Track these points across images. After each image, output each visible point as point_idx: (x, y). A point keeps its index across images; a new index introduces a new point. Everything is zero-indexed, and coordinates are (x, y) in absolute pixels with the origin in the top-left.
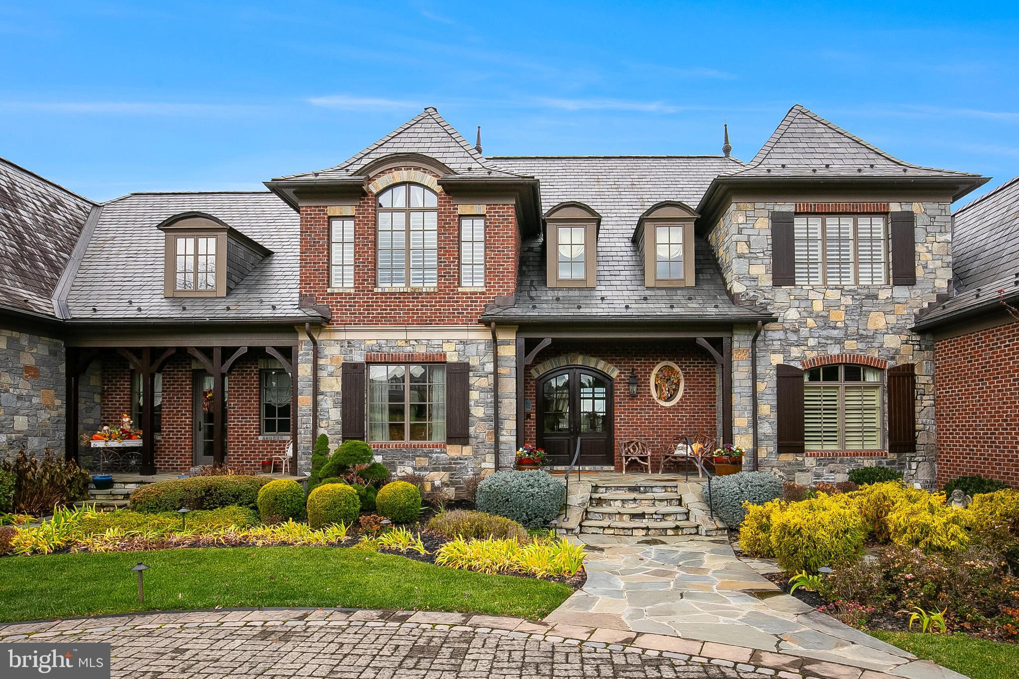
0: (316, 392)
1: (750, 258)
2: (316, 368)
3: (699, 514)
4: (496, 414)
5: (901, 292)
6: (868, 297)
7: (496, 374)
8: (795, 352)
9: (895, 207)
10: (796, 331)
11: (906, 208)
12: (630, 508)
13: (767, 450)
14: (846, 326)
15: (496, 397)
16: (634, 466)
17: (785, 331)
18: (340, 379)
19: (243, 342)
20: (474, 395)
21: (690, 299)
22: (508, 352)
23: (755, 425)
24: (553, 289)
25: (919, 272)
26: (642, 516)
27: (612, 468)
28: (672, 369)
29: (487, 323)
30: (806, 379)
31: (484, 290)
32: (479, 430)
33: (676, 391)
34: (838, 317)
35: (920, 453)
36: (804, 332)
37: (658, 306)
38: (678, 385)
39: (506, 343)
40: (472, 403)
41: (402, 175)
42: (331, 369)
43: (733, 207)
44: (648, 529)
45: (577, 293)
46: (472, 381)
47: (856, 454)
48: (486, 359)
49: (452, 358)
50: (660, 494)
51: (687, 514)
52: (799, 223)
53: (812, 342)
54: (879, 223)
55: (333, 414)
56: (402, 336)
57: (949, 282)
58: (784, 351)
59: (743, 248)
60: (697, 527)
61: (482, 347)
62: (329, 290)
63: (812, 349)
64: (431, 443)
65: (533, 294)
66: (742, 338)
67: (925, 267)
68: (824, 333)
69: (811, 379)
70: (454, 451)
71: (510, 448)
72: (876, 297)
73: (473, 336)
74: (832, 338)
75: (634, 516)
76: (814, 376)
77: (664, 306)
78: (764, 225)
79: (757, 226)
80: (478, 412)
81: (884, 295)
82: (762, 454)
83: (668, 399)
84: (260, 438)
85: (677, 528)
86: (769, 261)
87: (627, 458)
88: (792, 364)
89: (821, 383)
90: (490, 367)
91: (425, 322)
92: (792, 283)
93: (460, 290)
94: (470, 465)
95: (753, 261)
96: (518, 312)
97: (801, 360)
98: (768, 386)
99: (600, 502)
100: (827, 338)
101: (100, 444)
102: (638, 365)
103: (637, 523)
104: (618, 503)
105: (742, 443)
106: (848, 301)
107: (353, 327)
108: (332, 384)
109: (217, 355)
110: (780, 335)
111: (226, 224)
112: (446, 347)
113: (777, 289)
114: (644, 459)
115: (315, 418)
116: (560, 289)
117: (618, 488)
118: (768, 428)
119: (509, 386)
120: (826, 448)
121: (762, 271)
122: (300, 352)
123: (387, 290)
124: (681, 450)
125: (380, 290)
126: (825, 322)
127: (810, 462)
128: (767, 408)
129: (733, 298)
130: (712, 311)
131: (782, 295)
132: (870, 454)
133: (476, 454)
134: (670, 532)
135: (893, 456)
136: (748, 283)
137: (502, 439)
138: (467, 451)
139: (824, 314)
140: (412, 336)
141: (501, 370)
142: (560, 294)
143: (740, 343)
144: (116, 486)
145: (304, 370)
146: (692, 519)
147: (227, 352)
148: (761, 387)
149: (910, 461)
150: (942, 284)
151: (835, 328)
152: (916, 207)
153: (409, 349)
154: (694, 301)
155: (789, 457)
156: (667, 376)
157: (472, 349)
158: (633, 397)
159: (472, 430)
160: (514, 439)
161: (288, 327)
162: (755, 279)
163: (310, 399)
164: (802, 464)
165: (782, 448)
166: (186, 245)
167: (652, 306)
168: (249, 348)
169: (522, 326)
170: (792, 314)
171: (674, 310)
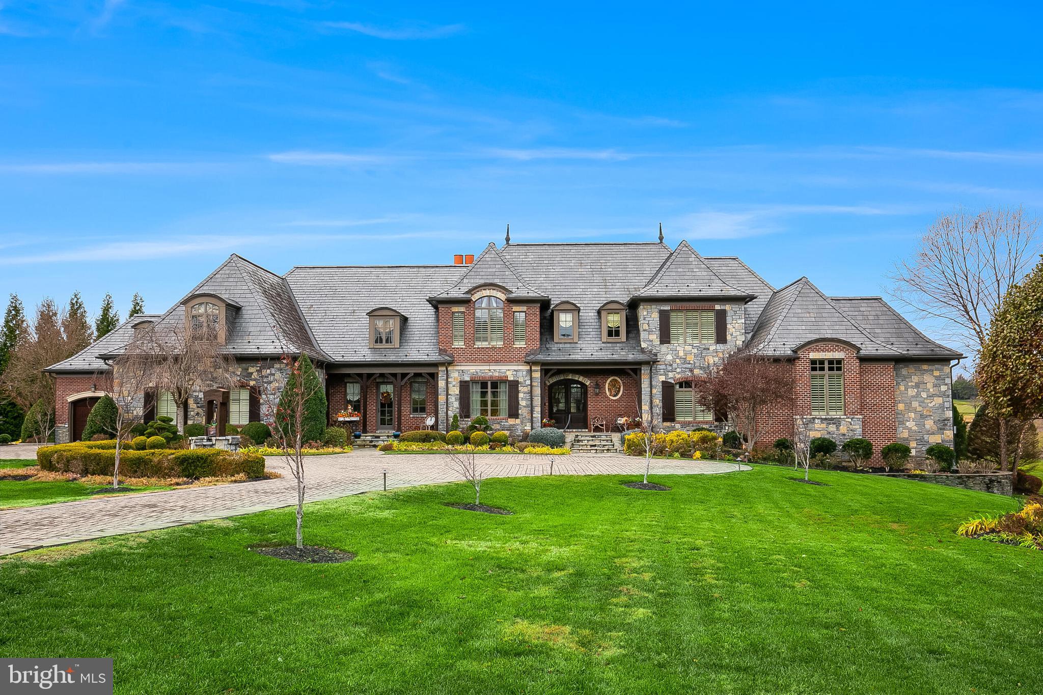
0: (447, 394)
1: (650, 332)
2: (447, 383)
3: (617, 445)
4: (532, 404)
5: (720, 347)
6: (704, 349)
7: (531, 385)
8: (671, 375)
9: (717, 307)
10: (671, 365)
11: (723, 308)
12: (591, 443)
13: (658, 421)
14: (695, 363)
15: (531, 396)
16: (597, 429)
17: (666, 365)
18: (458, 388)
19: (412, 371)
20: (521, 395)
21: (622, 349)
22: (537, 375)
23: (651, 408)
24: (557, 343)
25: (729, 337)
26: (595, 446)
27: (587, 430)
28: (616, 380)
29: (528, 363)
30: (677, 387)
31: (525, 346)
32: (523, 411)
33: (619, 391)
34: (690, 358)
35: (729, 422)
36: (675, 366)
37: (606, 353)
38: (619, 389)
39: (536, 371)
40: (520, 399)
41: (487, 292)
42: (454, 383)
43: (641, 307)
44: (596, 450)
45: (568, 345)
46: (520, 389)
47: (699, 422)
48: (526, 379)
49: (511, 378)
50: (604, 438)
51: (613, 445)
52: (673, 315)
53: (678, 370)
54: (712, 314)
55: (455, 405)
56: (487, 368)
57: (743, 342)
58: (666, 375)
59: (646, 327)
60: (616, 450)
61: (525, 373)
62: (453, 347)
63: (679, 373)
64: (501, 417)
65: (548, 346)
66: (646, 368)
67: (732, 335)
68: (684, 366)
69: (680, 387)
70: (511, 421)
71: (538, 420)
72: (709, 349)
73: (520, 368)
74: (688, 368)
75: (592, 446)
76: (681, 386)
77: (609, 353)
78: (656, 316)
79: (652, 316)
80: (523, 403)
81: (712, 348)
82: (655, 422)
83: (615, 396)
84: (411, 416)
85: (608, 450)
86: (658, 333)
87: (593, 425)
88: (669, 380)
89: (684, 389)
90: (528, 382)
91: (497, 362)
92: (669, 342)
93: (514, 346)
94: (519, 428)
95: (650, 333)
96: (541, 357)
97: (673, 378)
98: (658, 391)
99: (579, 441)
100: (686, 368)
101: (341, 419)
102: (599, 379)
103: (593, 448)
104: (586, 441)
105: (646, 417)
106: (695, 351)
107: (464, 364)
108: (455, 390)
109: (399, 377)
110: (663, 367)
111: (398, 313)
112: (508, 373)
113: (662, 346)
114: (602, 425)
115: (447, 405)
116: (561, 343)
117: (586, 436)
118: (658, 410)
119: (537, 391)
120: (686, 420)
121: (655, 338)
122: (439, 376)
123: (480, 346)
124: (622, 421)
125: (477, 347)
126: (685, 361)
127: (678, 426)
128: (658, 401)
129: (643, 351)
130: (631, 357)
131: (664, 348)
132: (706, 423)
133: (522, 423)
134: (605, 451)
135: (716, 423)
136: (648, 343)
137: (534, 415)
138: (518, 421)
139: (685, 357)
140: (492, 368)
141: (533, 384)
142: (561, 346)
143: (645, 371)
144: (362, 437)
145: (441, 384)
146: (615, 448)
147: (404, 375)
148: (654, 391)
149: (725, 426)
150: (739, 343)
151: (689, 364)
152: (727, 307)
153: (491, 374)
154: (624, 350)
155: (668, 424)
156: (614, 384)
157: (520, 374)
158: (597, 394)
159: (520, 411)
160: (540, 415)
161: (435, 365)
162: (651, 341)
163: (445, 397)
164: (674, 427)
165: (665, 420)
166: (380, 323)
167: (603, 353)
168: (414, 373)
169: (543, 364)
170: (669, 357)
171: (614, 356)
